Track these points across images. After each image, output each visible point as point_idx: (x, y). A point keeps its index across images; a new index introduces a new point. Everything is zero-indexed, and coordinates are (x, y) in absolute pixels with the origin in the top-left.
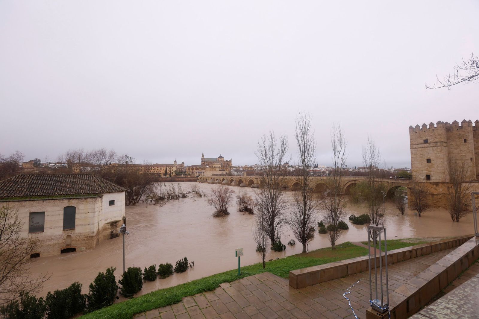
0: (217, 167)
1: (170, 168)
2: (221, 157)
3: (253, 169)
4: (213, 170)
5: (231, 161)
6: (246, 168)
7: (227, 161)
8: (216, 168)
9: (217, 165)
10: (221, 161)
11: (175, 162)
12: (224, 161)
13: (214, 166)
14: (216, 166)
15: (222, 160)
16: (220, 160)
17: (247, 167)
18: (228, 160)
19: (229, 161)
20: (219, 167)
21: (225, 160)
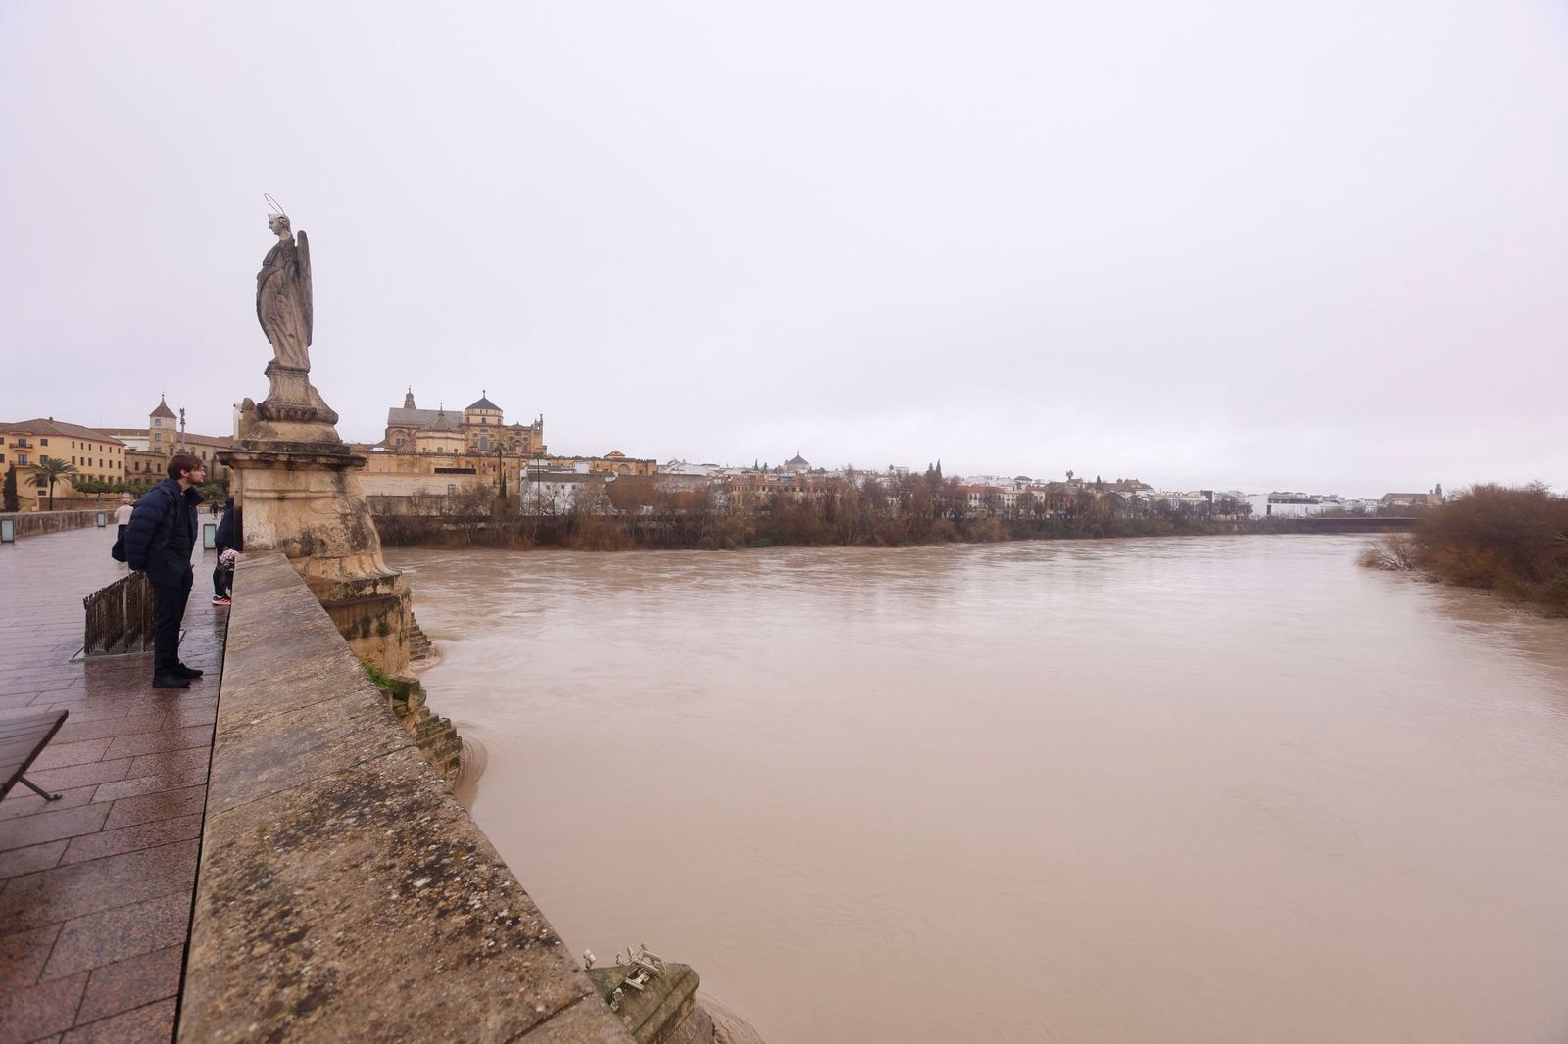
0: (439, 454)
1: (22, 444)
2: (484, 404)
3: (650, 473)
4: (416, 470)
5: (537, 429)
6: (616, 466)
7: (518, 429)
8: (433, 460)
9: (441, 443)
10: (484, 425)
11: (162, 412)
12: (499, 426)
13: (420, 450)
14: (435, 450)
15: (489, 420)
16: (474, 420)
17: (617, 460)
18: (527, 423)
19: (528, 430)
20: (455, 455)
21: (508, 421)
